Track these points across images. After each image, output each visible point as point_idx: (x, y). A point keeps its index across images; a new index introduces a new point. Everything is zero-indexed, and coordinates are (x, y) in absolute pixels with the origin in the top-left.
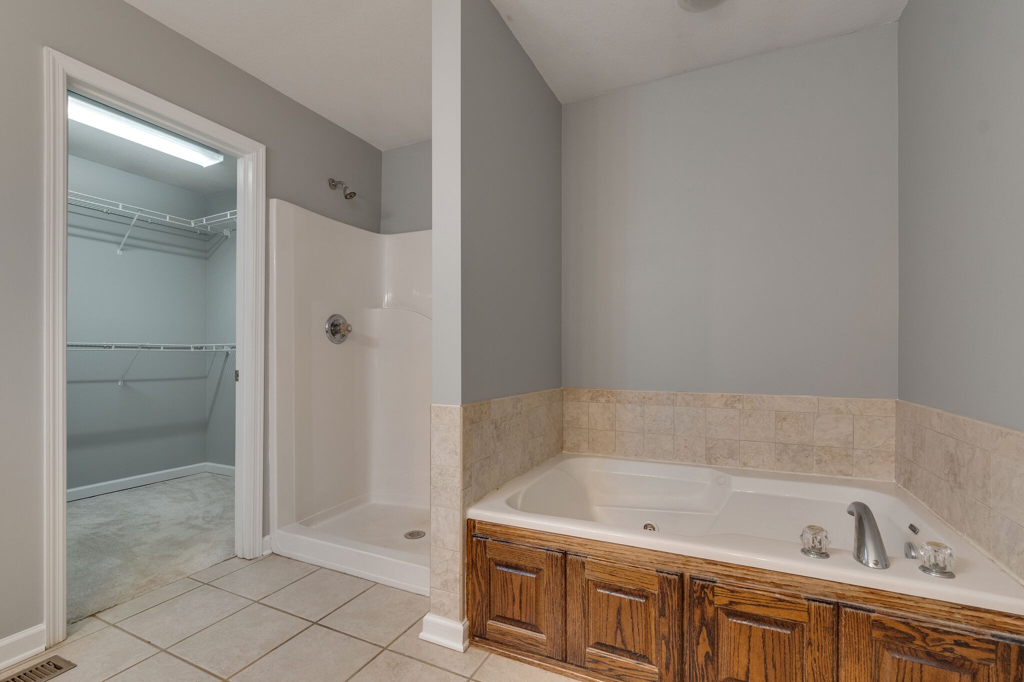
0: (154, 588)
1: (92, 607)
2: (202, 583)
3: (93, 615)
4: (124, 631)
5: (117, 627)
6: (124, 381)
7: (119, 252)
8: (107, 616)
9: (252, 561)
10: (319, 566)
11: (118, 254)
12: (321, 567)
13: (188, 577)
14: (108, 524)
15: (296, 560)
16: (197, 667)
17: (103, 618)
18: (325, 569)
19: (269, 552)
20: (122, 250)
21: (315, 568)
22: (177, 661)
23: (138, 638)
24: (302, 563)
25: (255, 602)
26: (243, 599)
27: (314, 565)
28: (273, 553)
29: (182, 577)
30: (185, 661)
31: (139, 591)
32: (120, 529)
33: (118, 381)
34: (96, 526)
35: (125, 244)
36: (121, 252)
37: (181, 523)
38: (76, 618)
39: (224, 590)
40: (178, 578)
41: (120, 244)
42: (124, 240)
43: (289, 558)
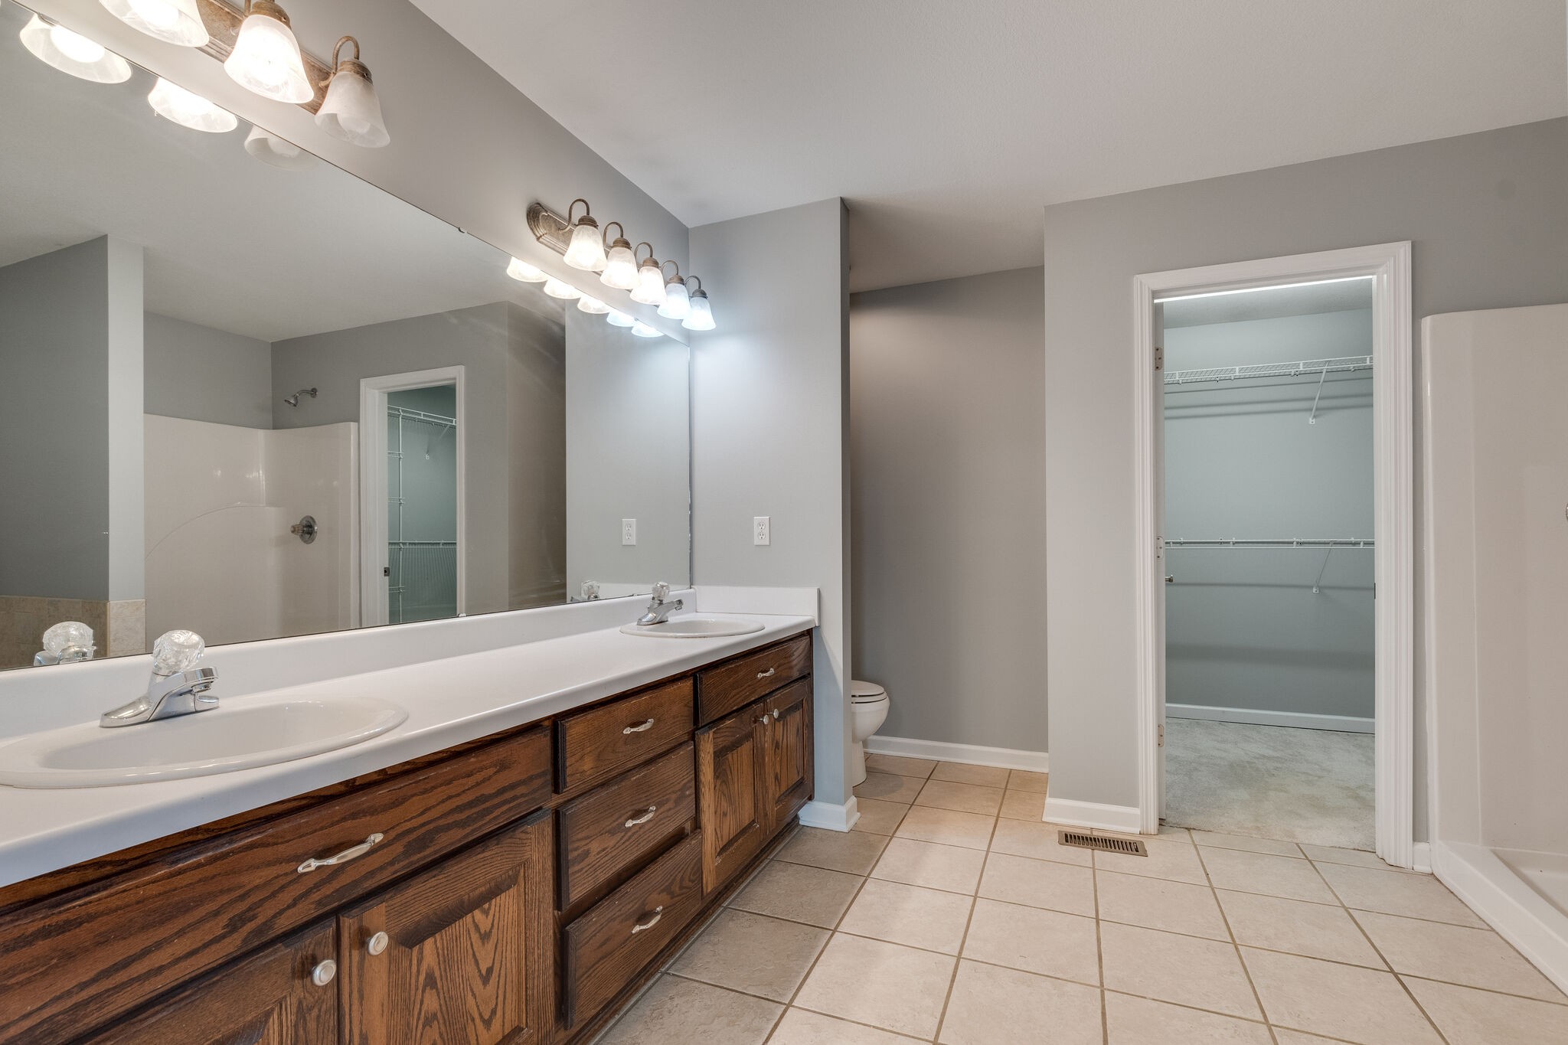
0: (1254, 836)
1: (1191, 822)
2: (1306, 856)
3: (1188, 829)
4: (1198, 854)
5: (1196, 849)
6: (1320, 588)
7: (1311, 421)
8: (1196, 835)
9: (1391, 868)
10: (1490, 927)
11: (1310, 423)
12: (1493, 930)
13: (1297, 844)
14: (1269, 758)
15: (1460, 900)
16: (1224, 917)
17: (1193, 835)
18: (1496, 935)
19: (1428, 870)
20: (1315, 417)
21: (1477, 923)
22: (1214, 901)
23: (1203, 866)
24: (1466, 908)
25: (1344, 906)
26: (1332, 895)
27: (1484, 921)
28: (1432, 874)
29: (1290, 840)
30: (1220, 906)
31: (1239, 830)
32: (1276, 769)
33: (1312, 587)
34: (1258, 756)
35: (1317, 409)
36: (1314, 420)
37: (1348, 788)
38: (1174, 824)
39: (1321, 876)
40: (1285, 839)
41: (1311, 410)
42: (1315, 404)
43: (1452, 893)
